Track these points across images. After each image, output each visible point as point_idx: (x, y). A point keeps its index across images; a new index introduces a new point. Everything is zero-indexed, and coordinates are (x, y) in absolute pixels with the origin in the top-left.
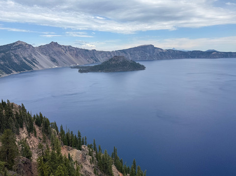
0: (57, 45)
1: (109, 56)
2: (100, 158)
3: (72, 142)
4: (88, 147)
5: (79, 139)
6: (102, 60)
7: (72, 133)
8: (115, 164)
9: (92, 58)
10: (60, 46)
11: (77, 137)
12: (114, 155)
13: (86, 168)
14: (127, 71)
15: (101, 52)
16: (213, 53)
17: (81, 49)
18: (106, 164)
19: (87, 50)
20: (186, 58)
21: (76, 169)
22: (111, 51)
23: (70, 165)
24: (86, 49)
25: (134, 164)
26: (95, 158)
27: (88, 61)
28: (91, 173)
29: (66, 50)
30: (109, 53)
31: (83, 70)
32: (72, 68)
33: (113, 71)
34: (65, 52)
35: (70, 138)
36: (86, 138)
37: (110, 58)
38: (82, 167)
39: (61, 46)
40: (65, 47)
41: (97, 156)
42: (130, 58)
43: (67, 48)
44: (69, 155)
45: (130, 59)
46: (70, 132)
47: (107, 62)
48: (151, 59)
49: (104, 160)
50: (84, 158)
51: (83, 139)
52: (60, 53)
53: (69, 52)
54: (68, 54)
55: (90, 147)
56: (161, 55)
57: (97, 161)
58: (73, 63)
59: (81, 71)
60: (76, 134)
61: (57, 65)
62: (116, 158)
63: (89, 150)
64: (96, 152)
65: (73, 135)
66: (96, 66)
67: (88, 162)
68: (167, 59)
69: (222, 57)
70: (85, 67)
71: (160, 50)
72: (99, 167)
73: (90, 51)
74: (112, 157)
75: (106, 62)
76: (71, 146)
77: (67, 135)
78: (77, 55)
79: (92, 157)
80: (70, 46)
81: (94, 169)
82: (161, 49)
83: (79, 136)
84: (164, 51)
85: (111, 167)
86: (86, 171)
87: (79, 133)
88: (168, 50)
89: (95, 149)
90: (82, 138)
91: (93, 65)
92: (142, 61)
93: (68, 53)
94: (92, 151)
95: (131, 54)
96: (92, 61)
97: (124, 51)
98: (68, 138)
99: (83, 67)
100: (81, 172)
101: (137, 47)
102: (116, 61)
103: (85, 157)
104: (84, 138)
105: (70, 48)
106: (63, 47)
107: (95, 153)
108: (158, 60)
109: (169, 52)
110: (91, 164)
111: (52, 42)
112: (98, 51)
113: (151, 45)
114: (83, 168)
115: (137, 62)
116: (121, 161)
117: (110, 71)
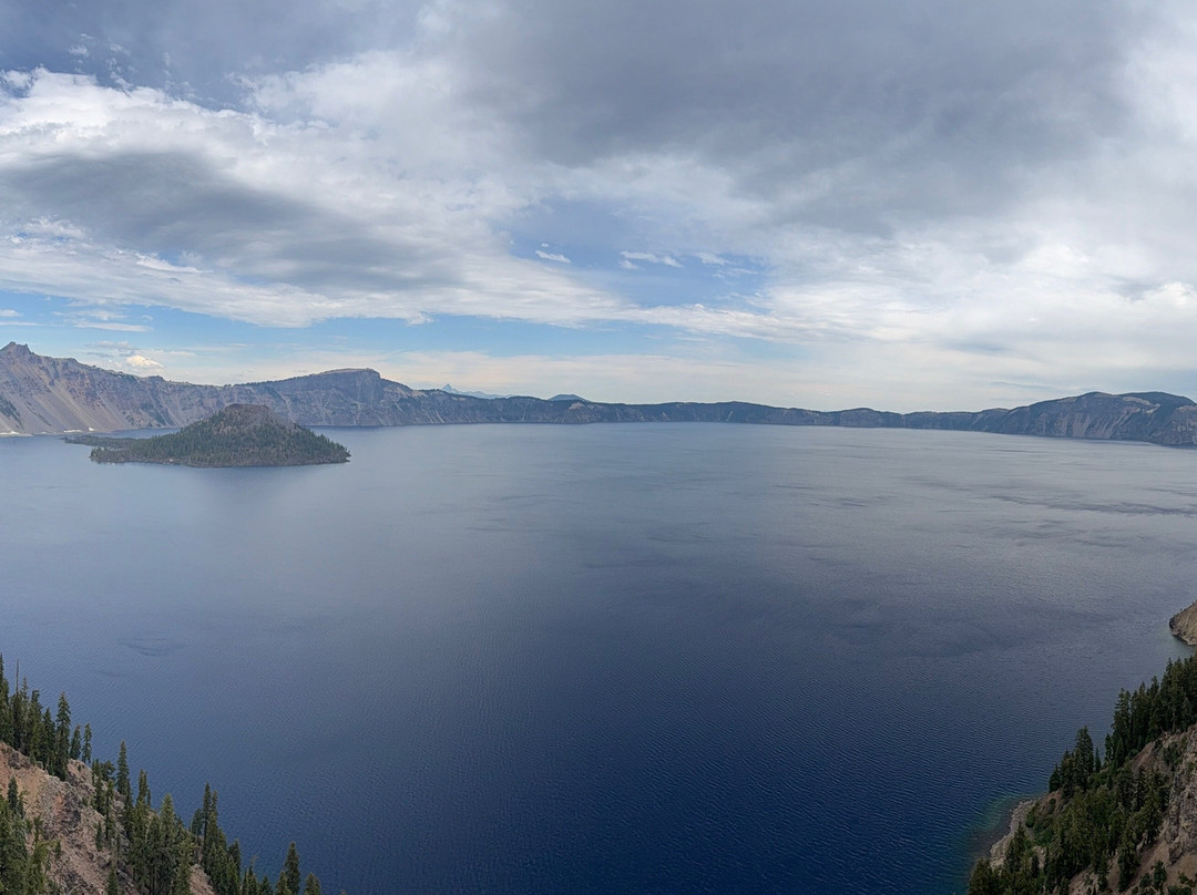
0: (28, 356)
1: (210, 402)
2: (141, 828)
3: (30, 734)
4: (96, 770)
5: (63, 730)
6: (183, 418)
7: (35, 699)
8: (204, 861)
9: (145, 407)
10: (36, 359)
11: (54, 718)
12: (204, 821)
13: (76, 862)
14: (276, 465)
15: (182, 387)
16: (574, 406)
17: (110, 373)
18: (163, 857)
19: (131, 379)
20: (490, 420)
21: (31, 853)
22: (219, 384)
23: (12, 831)
24: (126, 372)
25: (293, 866)
26: (119, 827)
27: (132, 420)
28: (92, 889)
29: (57, 376)
30: (212, 390)
31: (110, 451)
32: (67, 440)
33: (225, 463)
34: (52, 383)
35: (26, 719)
36: (88, 734)
37: (216, 411)
38: (58, 852)
39: (38, 359)
40: (54, 362)
41: (127, 819)
42: (290, 415)
43: (59, 368)
44: (13, 785)
45: (293, 418)
46: (29, 694)
47: (204, 424)
48: (369, 423)
49: (158, 838)
50: (72, 816)
51: (76, 734)
52: (33, 383)
53: (64, 381)
54: (61, 390)
55: (102, 771)
56: (405, 408)
57: (125, 842)
58: (76, 423)
59: (98, 457)
60: (49, 705)
61: (17, 428)
62: (214, 837)
63: (99, 786)
64: (127, 801)
65: (38, 708)
66: (158, 441)
67: (87, 837)
68: (426, 422)
69: (600, 421)
70: (118, 443)
71: (399, 390)
72: (131, 868)
73: (143, 381)
74: (196, 828)
75: (196, 427)
76: (26, 753)
77: (17, 700)
78: (91, 396)
79: (108, 820)
80: (73, 361)
81: (107, 873)
82: (406, 388)
83: (63, 716)
84: (415, 395)
85: (185, 876)
86: (72, 876)
87: (64, 706)
88: (427, 392)
89: (123, 785)
90: (72, 729)
91: (148, 436)
92: (337, 427)
93: (61, 384)
94: (110, 793)
95: (295, 400)
96: (145, 418)
97: (269, 388)
98: (17, 714)
99: (107, 442)
100: (51, 874)
101: (318, 376)
102: (238, 424)
103: (77, 814)
104: (82, 733)
105: (69, 369)
106: (44, 363)
107: (120, 804)
108: (395, 425)
109: (433, 398)
110: (99, 848)
111: (12, 344)
112: (170, 384)
113: (371, 372)
114: (64, 858)
115: (318, 434)
116: (234, 851)
117: (211, 464)
